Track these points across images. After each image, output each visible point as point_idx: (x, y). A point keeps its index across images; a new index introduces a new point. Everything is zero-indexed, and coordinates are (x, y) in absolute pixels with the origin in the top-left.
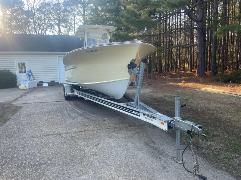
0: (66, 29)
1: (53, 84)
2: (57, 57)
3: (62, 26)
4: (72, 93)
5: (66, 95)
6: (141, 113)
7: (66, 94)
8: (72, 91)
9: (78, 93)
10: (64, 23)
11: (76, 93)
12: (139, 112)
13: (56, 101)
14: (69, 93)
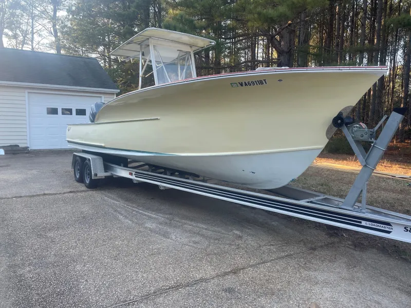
0: (14, 41)
1: (15, 150)
2: (26, 94)
3: (7, 35)
4: (108, 174)
5: (96, 178)
7: (96, 175)
8: (106, 168)
9: (131, 174)
10: (12, 30)
11: (123, 173)
12: (388, 224)
13: (71, 192)
14: (102, 174)
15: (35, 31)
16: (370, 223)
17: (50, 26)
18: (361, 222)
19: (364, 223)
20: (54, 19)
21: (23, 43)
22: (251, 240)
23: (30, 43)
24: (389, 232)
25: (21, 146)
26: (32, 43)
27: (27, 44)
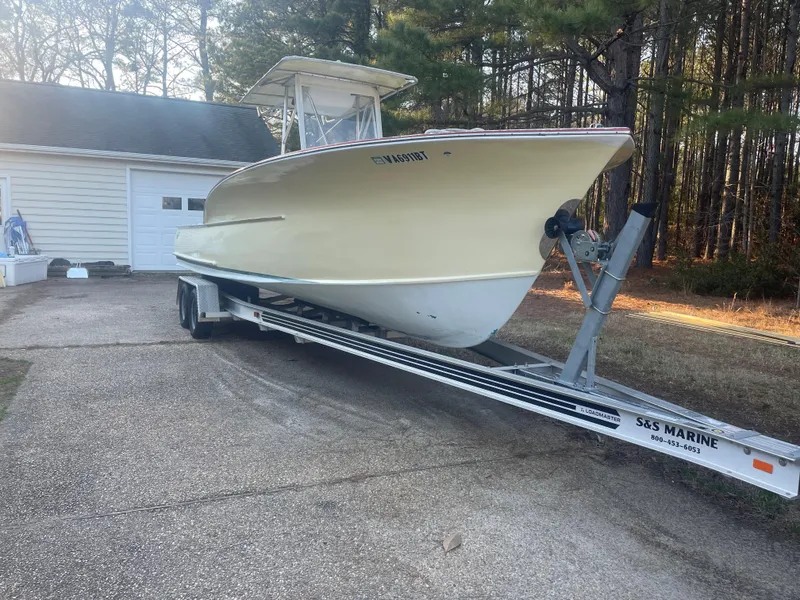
0: (133, 75)
1: (107, 271)
2: (128, 172)
3: (120, 63)
4: (225, 315)
5: (204, 320)
6: (622, 417)
7: (204, 315)
8: (225, 305)
9: (257, 315)
10: (128, 54)
11: (246, 313)
12: (614, 411)
13: (162, 343)
14: (214, 314)
15: (169, 57)
16: (589, 409)
17: (194, 45)
18: (574, 408)
19: (579, 409)
20: (202, 34)
21: (148, 78)
22: (419, 434)
23: (161, 78)
24: (614, 426)
25: (117, 263)
26: (164, 78)
27: (156, 80)
